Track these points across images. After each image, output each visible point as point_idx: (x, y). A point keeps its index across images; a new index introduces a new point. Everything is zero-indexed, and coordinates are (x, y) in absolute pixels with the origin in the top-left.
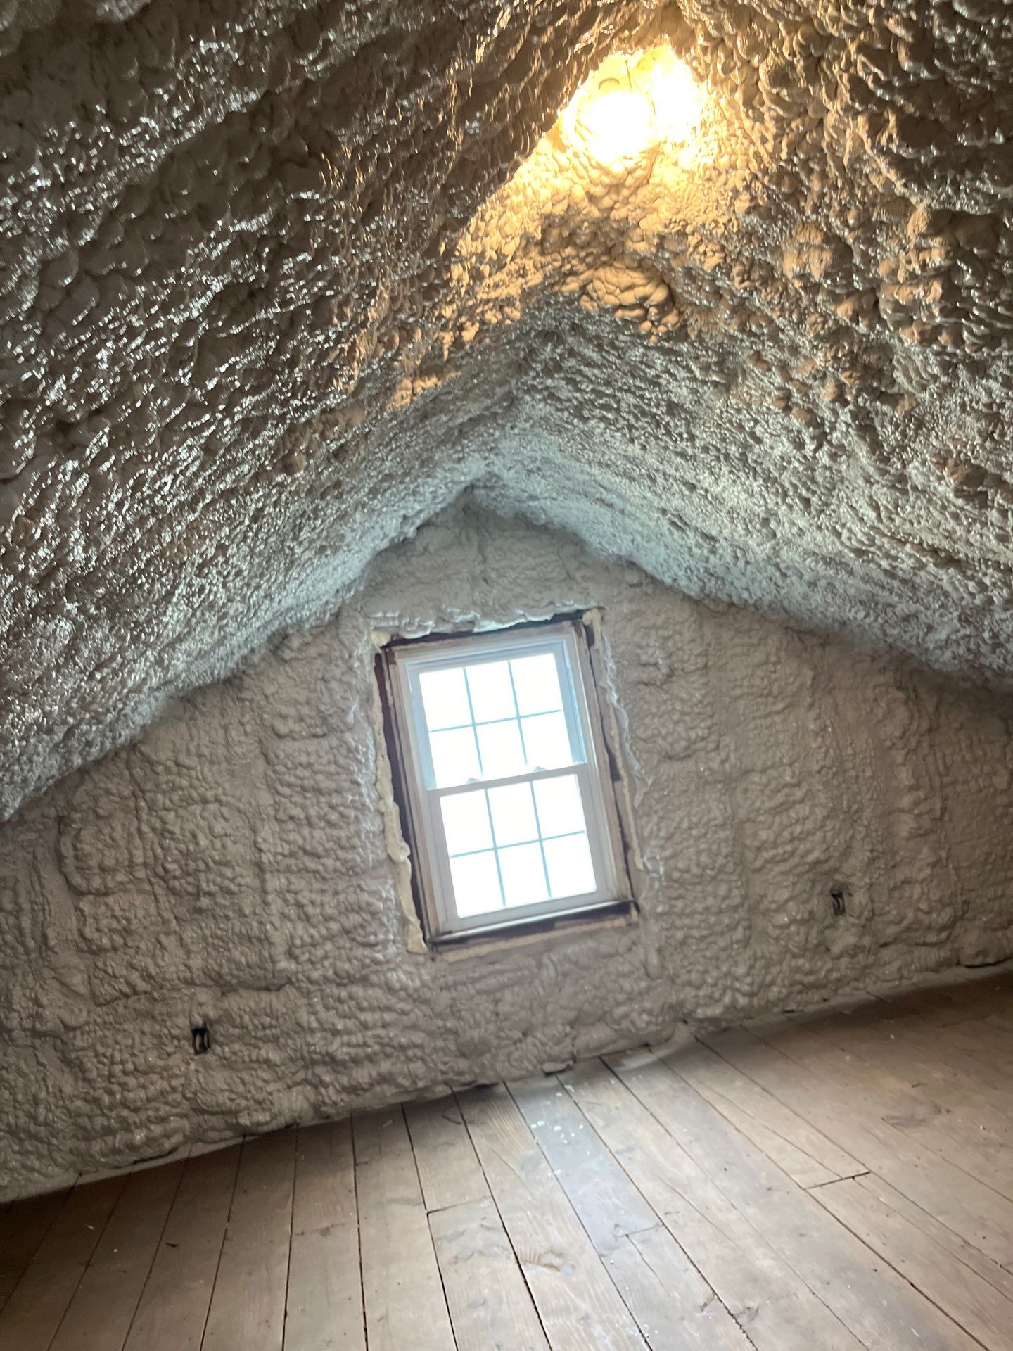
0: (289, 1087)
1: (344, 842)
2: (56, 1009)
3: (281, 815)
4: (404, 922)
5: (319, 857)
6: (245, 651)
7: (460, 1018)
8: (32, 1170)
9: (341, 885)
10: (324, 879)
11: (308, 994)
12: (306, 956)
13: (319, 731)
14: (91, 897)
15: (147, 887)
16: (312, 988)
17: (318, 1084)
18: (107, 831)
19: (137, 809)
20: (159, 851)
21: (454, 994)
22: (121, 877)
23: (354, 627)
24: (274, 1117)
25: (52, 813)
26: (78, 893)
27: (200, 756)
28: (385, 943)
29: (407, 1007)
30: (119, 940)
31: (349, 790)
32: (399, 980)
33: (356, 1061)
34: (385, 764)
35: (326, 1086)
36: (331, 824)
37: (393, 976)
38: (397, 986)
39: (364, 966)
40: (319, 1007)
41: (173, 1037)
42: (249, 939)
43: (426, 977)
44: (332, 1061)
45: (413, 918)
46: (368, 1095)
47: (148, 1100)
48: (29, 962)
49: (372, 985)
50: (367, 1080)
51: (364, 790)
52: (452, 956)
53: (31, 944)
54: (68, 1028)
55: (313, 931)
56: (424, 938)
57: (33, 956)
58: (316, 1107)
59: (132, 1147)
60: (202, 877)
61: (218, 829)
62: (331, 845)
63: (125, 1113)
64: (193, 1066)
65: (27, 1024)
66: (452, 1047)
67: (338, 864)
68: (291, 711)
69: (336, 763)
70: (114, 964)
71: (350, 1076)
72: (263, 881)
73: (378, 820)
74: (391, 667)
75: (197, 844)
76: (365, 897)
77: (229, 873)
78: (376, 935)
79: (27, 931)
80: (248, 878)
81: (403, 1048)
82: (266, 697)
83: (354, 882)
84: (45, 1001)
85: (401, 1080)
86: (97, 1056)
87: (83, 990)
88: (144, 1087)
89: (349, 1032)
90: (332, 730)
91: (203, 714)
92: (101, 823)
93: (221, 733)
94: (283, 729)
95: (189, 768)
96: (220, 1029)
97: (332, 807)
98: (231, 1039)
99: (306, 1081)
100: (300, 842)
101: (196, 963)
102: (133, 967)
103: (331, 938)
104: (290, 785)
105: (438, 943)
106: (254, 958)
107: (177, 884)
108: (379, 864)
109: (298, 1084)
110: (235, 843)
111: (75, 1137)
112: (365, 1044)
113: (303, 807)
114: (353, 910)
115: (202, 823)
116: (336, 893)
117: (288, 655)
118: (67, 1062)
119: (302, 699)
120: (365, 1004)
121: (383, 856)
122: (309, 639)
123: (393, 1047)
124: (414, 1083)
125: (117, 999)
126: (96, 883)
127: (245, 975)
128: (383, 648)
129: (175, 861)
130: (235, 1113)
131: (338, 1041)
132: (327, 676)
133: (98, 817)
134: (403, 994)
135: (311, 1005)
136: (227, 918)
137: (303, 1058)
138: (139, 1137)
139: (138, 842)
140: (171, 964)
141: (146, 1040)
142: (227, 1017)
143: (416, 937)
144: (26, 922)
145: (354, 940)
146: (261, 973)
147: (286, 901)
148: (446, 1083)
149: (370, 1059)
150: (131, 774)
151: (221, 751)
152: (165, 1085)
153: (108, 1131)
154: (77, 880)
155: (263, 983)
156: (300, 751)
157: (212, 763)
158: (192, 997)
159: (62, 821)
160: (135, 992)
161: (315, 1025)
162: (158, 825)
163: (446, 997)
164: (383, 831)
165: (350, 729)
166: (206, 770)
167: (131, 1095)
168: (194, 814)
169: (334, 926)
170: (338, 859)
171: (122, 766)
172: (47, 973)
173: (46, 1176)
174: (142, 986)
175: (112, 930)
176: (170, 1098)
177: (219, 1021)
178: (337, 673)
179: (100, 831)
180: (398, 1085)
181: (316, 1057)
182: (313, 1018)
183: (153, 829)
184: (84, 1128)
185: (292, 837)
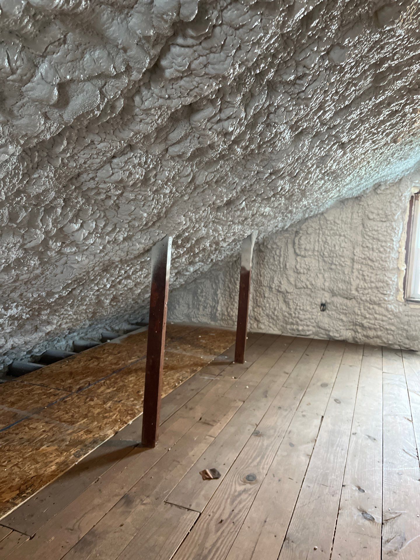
0: (347, 330)
1: (383, 259)
2: (285, 287)
3: (364, 245)
4: (398, 290)
5: (373, 261)
6: (365, 189)
7: (410, 327)
8: (270, 327)
9: (379, 272)
10: (373, 269)
11: (359, 303)
12: (362, 292)
13: (384, 220)
14: (300, 257)
15: (317, 258)
16: (361, 302)
17: (356, 331)
18: (309, 238)
19: (319, 233)
20: (323, 248)
21: (410, 318)
22: (310, 253)
23: (406, 185)
24: (340, 336)
25: (295, 229)
26: (297, 255)
27: (342, 221)
28: (389, 295)
29: (392, 317)
30: (306, 272)
31: (389, 242)
32: (391, 308)
33: (370, 328)
34: (405, 236)
35: (359, 333)
36: (380, 252)
37: (389, 306)
38: (390, 310)
39: (380, 300)
40: (362, 309)
41: (315, 304)
42: (345, 281)
43: (401, 310)
44: (362, 326)
45: (402, 290)
46: (371, 340)
47: (305, 319)
48: (280, 271)
49: (382, 307)
50: (372, 335)
51: (394, 243)
52: (412, 306)
53: (282, 266)
54: (287, 292)
55: (366, 285)
56: (404, 297)
57: (282, 270)
58: (354, 338)
59: (298, 330)
60: (334, 259)
61: (342, 245)
62: (378, 259)
63: (298, 320)
64: (319, 314)
65: (277, 288)
66: (404, 335)
67: (379, 265)
68: (376, 211)
69: (387, 232)
70: (303, 278)
71: (367, 332)
72: (353, 265)
73: (397, 254)
74: (416, 201)
75: (335, 248)
76: (386, 278)
77: (343, 260)
78: (387, 291)
79: (281, 262)
80: (349, 263)
81: (387, 329)
82: (368, 205)
83: (384, 272)
84: (282, 283)
85: (384, 339)
86: (293, 302)
87: (293, 283)
88: (304, 315)
89: (370, 319)
90: (388, 220)
91: (346, 207)
92: (308, 236)
93: (350, 214)
94: (371, 217)
95: (338, 224)
96: (329, 306)
97: (382, 246)
98: (332, 310)
99: (352, 329)
100: (368, 255)
101: (327, 284)
102: (308, 280)
103: (371, 288)
104: (369, 236)
105: (408, 301)
106: (345, 288)
107: (326, 259)
108: (393, 269)
109: (350, 329)
110: (347, 251)
111: (283, 322)
112: (374, 324)
113: (372, 244)
114: (381, 282)
115: (338, 242)
116: (377, 275)
117: (379, 192)
118: (285, 301)
119: (380, 207)
120: (378, 312)
121: (396, 267)
122: (388, 187)
123: (384, 328)
124: (388, 341)
125: (301, 288)
126: (303, 253)
127: (341, 292)
128: (415, 194)
129: (327, 252)
130: (329, 331)
131: (366, 321)
132: (392, 201)
133: (307, 233)
134: (391, 313)
135: (359, 307)
136: (339, 273)
137: (353, 322)
138: (300, 328)
139: (317, 244)
140: (319, 282)
141: (308, 302)
142: (333, 302)
143: (401, 297)
144: (282, 260)
145: (379, 291)
146: (346, 293)
147: (359, 273)
148: (399, 345)
149: (375, 329)
150: (320, 223)
151: (349, 220)
152: (310, 316)
153: (292, 324)
154: (297, 251)
155: (346, 296)
156: (375, 225)
157: (345, 224)
158: (323, 294)
159: (297, 232)
160: (307, 288)
161: (359, 313)
162: (324, 240)
163: (406, 319)
164: (398, 258)
165: (395, 221)
166: (343, 226)
167: (300, 316)
168: (336, 239)
169: (373, 285)
170: (380, 264)
171: (317, 219)
172: (285, 276)
173: (274, 330)
174: (310, 286)
175: (304, 268)
176: (311, 320)
177: (330, 303)
178: (395, 200)
179: (307, 238)
180: (382, 340)
181: (357, 323)
182: (359, 311)
183: (323, 241)
184: (286, 321)
185: (366, 253)
